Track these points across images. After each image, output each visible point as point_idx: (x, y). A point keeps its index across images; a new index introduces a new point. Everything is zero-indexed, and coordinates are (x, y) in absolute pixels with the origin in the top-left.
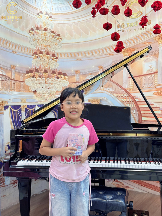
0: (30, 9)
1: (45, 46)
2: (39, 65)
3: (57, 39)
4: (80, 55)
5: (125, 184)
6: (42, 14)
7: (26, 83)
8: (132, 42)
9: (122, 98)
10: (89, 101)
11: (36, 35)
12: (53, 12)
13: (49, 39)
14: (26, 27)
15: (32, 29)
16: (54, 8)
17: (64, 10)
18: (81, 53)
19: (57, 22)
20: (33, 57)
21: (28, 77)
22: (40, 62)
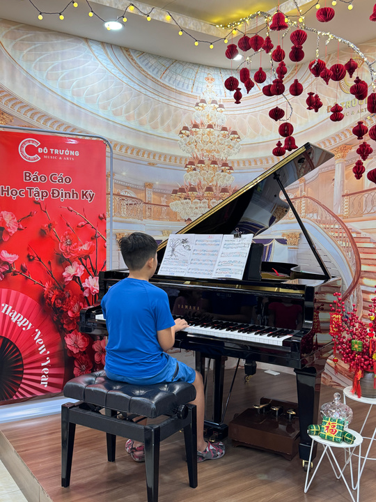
0: (183, 98)
1: (210, 152)
2: (198, 181)
3: (232, 139)
4: (271, 162)
5: (334, 379)
6: (205, 105)
7: (171, 208)
8: (348, 135)
9: (332, 231)
10: (283, 235)
11: (193, 137)
12: (224, 98)
13: (218, 140)
14: (175, 126)
15: (185, 128)
17: (245, 92)
19: (232, 113)
20: (187, 169)
21: (175, 200)
22: (199, 176)
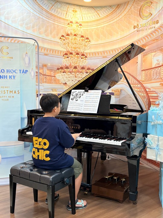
0: (61, 21)
1: (75, 48)
2: (69, 63)
3: (86, 42)
4: (106, 54)
6: (72, 24)
7: (56, 77)
8: (144, 40)
9: (137, 88)
11: (67, 41)
12: (82, 21)
13: (79, 43)
14: (57, 35)
15: (63, 36)
16: (84, 18)
17: (93, 18)
18: (106, 51)
19: (86, 28)
20: (64, 57)
21: (58, 73)
22: (70, 61)
